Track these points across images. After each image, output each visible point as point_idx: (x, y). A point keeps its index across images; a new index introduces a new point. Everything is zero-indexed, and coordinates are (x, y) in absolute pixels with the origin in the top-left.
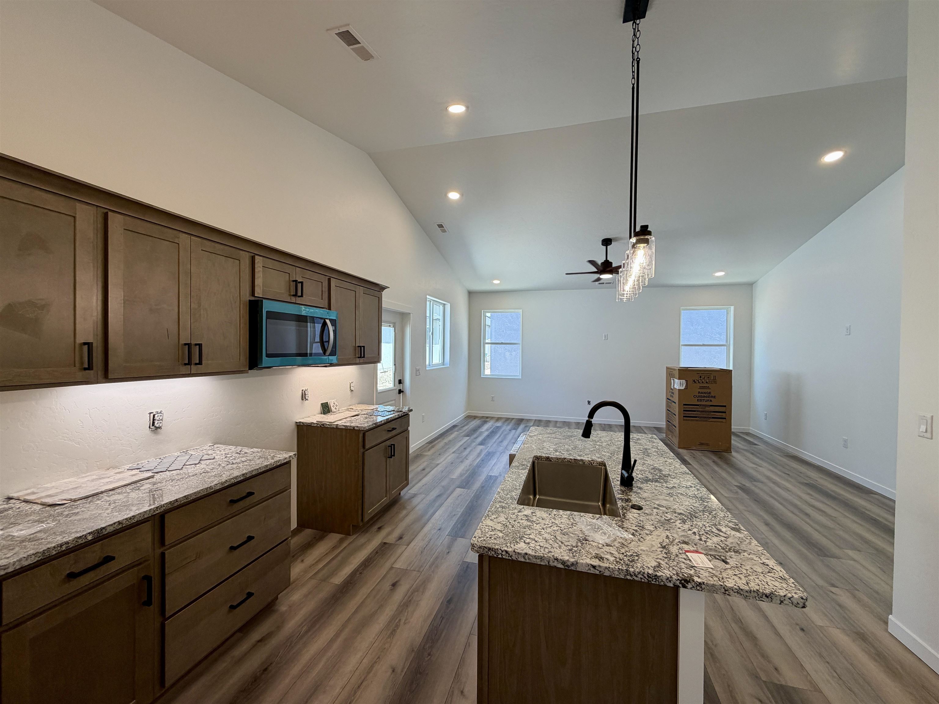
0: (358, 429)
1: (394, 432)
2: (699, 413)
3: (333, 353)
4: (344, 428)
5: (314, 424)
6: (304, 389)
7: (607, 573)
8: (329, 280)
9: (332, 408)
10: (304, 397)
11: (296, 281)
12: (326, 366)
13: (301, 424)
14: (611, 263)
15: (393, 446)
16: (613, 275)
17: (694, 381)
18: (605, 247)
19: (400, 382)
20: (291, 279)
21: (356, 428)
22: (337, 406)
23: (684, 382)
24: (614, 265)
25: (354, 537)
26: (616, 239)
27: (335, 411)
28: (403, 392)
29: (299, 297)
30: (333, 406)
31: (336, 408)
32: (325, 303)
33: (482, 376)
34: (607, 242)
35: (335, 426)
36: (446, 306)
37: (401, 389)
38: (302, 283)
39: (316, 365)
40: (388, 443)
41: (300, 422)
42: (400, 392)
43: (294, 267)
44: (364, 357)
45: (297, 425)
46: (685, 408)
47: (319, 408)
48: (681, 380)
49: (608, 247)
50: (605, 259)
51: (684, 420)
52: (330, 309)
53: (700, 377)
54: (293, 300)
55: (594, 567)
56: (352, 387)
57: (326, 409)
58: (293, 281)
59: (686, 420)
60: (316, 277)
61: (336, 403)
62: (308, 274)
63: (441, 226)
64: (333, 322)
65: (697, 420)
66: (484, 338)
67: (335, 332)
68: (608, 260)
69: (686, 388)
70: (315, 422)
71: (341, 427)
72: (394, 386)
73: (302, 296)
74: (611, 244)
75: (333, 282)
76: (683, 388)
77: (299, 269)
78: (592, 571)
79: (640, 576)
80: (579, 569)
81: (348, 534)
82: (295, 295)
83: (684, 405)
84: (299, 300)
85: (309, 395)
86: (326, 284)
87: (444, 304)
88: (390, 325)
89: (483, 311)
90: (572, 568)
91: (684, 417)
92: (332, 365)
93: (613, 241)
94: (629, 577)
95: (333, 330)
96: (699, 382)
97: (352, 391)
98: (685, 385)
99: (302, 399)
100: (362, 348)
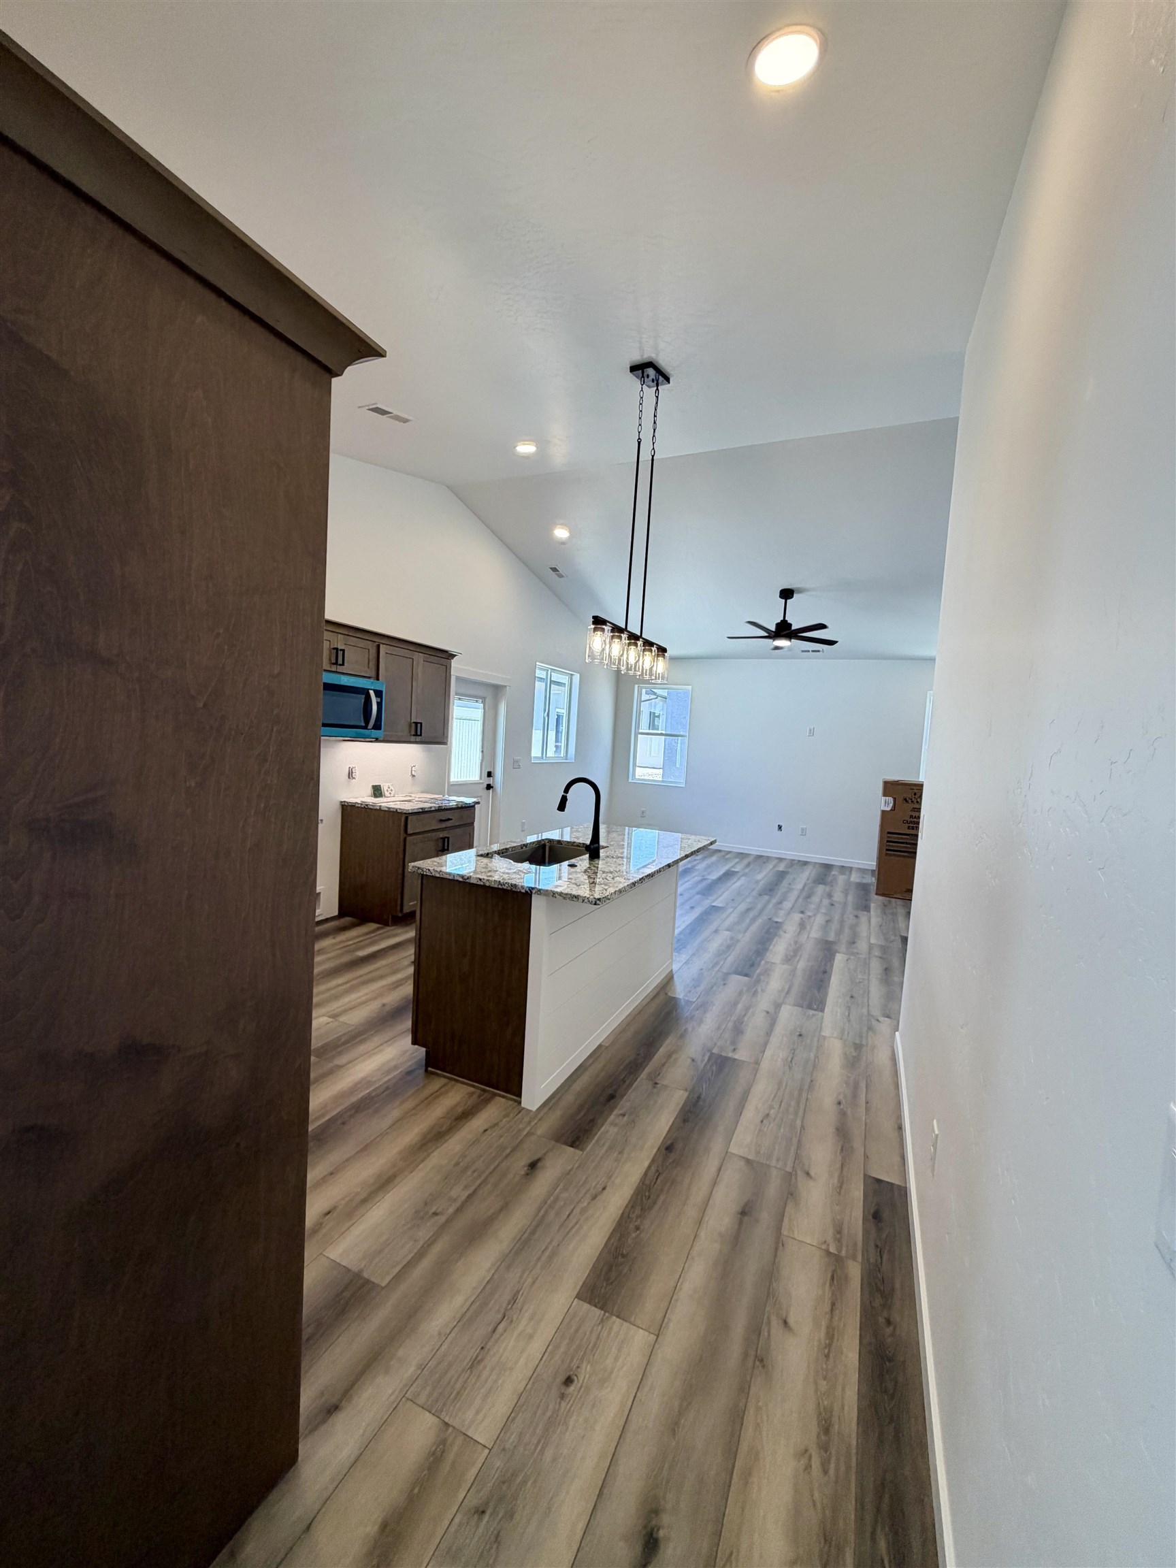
0: (400, 811)
1: (449, 824)
2: (909, 846)
3: (377, 726)
4: (387, 809)
5: (358, 804)
6: (351, 767)
7: (487, 884)
8: (378, 647)
9: (386, 792)
10: (350, 775)
11: (337, 649)
12: (371, 742)
13: (346, 804)
14: (790, 625)
15: (446, 839)
16: (791, 641)
17: (905, 799)
18: (784, 601)
19: (489, 774)
20: (332, 647)
21: (398, 811)
22: (392, 790)
23: (891, 800)
24: (793, 628)
25: (392, 928)
26: (800, 591)
27: (389, 795)
28: (492, 787)
29: (340, 665)
30: (387, 791)
31: (390, 793)
32: (373, 674)
33: (630, 781)
34: (787, 594)
35: (378, 808)
36: (574, 677)
37: (491, 783)
38: (343, 650)
39: (358, 739)
40: (441, 835)
41: (345, 802)
42: (489, 787)
43: (335, 634)
44: (421, 735)
45: (342, 805)
46: (889, 837)
47: (370, 791)
48: (887, 798)
49: (788, 601)
50: (782, 619)
51: (886, 854)
52: (378, 679)
53: (915, 794)
54: (334, 668)
55: (480, 880)
56: (413, 772)
57: (377, 791)
58: (334, 649)
59: (890, 855)
60: (362, 643)
61: (391, 788)
62: (352, 641)
63: (554, 570)
64: (379, 694)
65: (904, 856)
66: (638, 726)
67: (379, 705)
68: (787, 621)
69: (894, 808)
70: (359, 802)
71: (384, 809)
72: (481, 779)
73: (343, 664)
74: (792, 597)
75: (383, 649)
76: (889, 809)
77: (342, 636)
78: (480, 883)
79: (506, 885)
80: (472, 882)
81: (387, 924)
82: (336, 663)
83: (889, 833)
84: (340, 669)
85: (357, 774)
86: (373, 651)
87: (572, 675)
88: (477, 701)
89: (636, 686)
90: (467, 881)
91: (887, 850)
92: (377, 740)
93: (797, 593)
94: (500, 886)
95: (377, 703)
96: (912, 802)
97: (414, 776)
98: (891, 805)
99: (349, 778)
100: (419, 725)
